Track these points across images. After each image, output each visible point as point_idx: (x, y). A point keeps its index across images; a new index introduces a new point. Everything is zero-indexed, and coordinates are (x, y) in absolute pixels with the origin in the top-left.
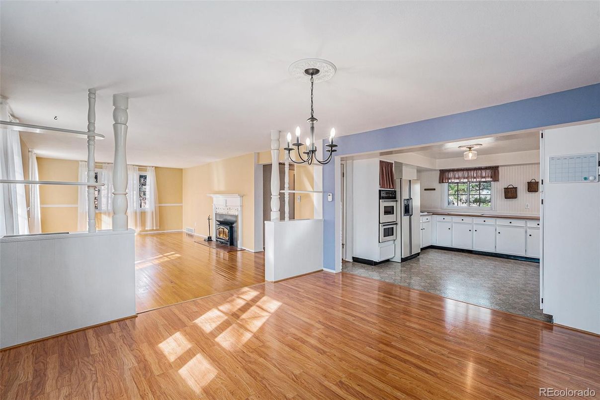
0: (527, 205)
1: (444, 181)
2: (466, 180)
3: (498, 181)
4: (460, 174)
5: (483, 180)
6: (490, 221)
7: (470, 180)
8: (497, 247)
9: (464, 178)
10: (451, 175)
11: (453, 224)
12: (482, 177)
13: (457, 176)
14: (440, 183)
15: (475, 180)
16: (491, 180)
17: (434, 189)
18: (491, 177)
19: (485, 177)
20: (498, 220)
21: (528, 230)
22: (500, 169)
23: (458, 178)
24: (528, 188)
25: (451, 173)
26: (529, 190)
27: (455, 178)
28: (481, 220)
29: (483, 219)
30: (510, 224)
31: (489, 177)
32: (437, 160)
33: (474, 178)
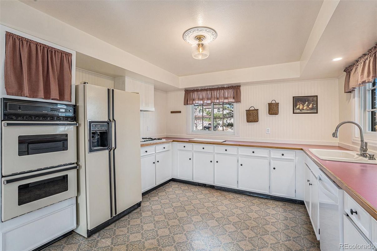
0: (268, 130)
1: (189, 103)
2: (209, 102)
3: (240, 102)
4: (204, 94)
5: (226, 101)
6: (232, 150)
7: (213, 101)
8: (239, 182)
9: (208, 99)
10: (195, 95)
11: (194, 153)
12: (225, 98)
13: (201, 97)
14: (185, 104)
15: (218, 101)
16: (233, 101)
17: (180, 112)
18: (234, 98)
19: (227, 98)
20: (241, 148)
21: (272, 162)
22: (242, 88)
23: (202, 99)
24: (269, 110)
25: (195, 93)
26: (270, 113)
27: (199, 99)
28: (222, 149)
29: (225, 147)
30: (253, 154)
31: (231, 97)
32: (180, 77)
33: (218, 99)
